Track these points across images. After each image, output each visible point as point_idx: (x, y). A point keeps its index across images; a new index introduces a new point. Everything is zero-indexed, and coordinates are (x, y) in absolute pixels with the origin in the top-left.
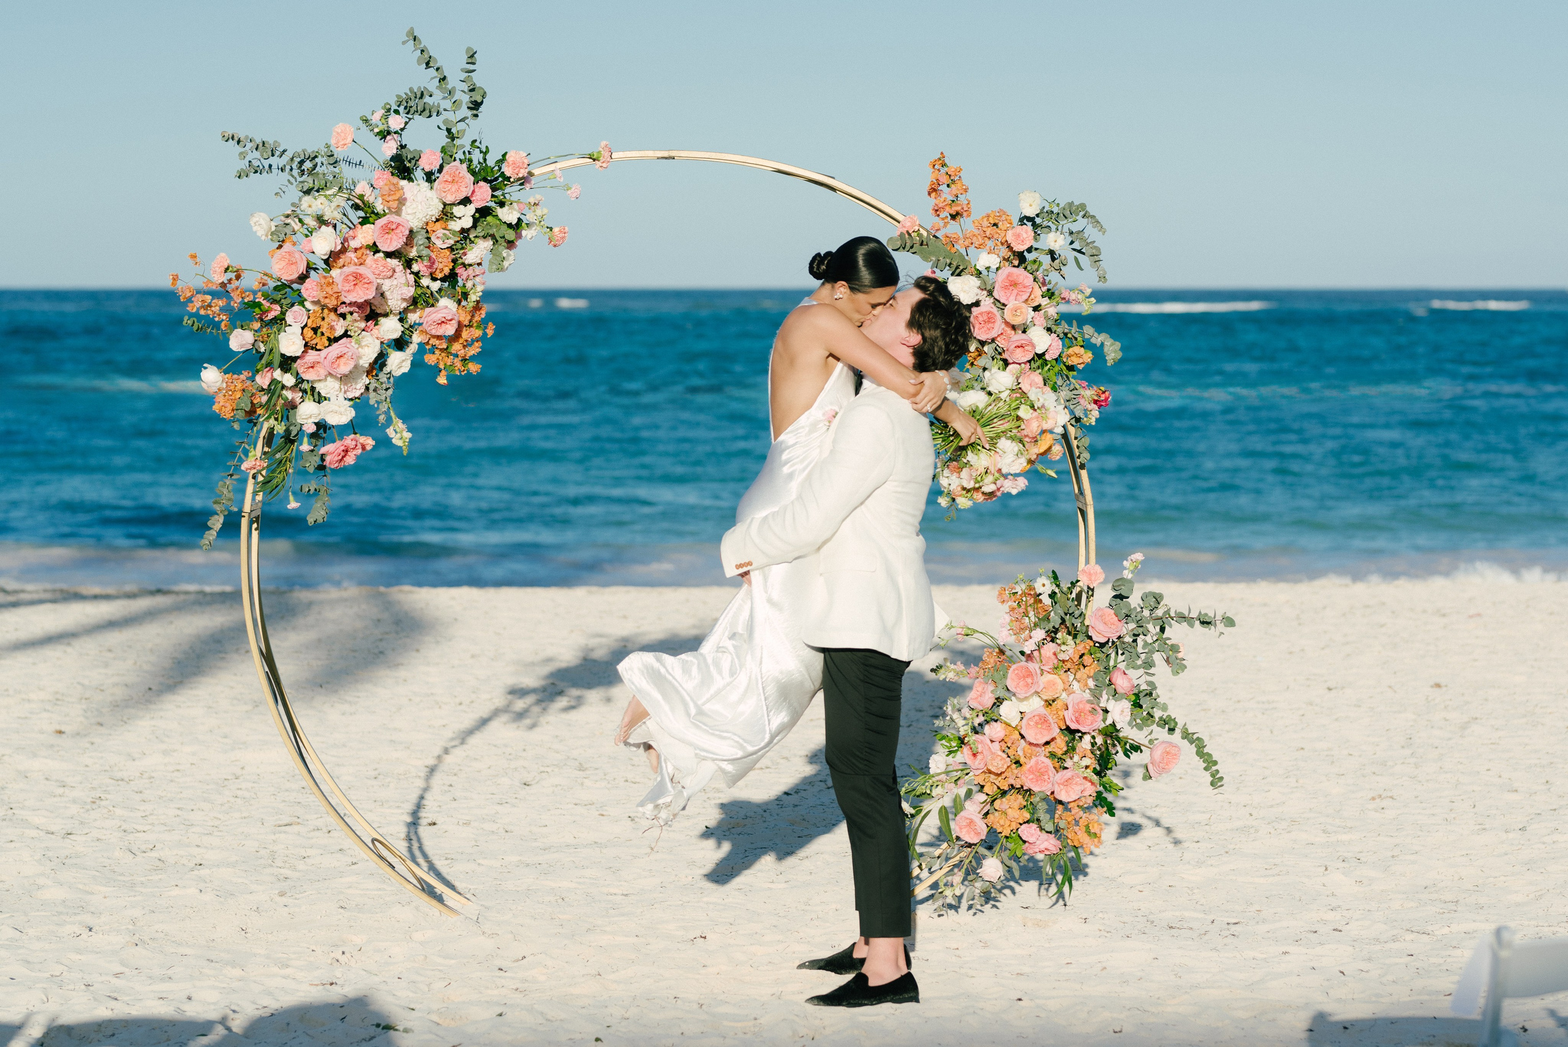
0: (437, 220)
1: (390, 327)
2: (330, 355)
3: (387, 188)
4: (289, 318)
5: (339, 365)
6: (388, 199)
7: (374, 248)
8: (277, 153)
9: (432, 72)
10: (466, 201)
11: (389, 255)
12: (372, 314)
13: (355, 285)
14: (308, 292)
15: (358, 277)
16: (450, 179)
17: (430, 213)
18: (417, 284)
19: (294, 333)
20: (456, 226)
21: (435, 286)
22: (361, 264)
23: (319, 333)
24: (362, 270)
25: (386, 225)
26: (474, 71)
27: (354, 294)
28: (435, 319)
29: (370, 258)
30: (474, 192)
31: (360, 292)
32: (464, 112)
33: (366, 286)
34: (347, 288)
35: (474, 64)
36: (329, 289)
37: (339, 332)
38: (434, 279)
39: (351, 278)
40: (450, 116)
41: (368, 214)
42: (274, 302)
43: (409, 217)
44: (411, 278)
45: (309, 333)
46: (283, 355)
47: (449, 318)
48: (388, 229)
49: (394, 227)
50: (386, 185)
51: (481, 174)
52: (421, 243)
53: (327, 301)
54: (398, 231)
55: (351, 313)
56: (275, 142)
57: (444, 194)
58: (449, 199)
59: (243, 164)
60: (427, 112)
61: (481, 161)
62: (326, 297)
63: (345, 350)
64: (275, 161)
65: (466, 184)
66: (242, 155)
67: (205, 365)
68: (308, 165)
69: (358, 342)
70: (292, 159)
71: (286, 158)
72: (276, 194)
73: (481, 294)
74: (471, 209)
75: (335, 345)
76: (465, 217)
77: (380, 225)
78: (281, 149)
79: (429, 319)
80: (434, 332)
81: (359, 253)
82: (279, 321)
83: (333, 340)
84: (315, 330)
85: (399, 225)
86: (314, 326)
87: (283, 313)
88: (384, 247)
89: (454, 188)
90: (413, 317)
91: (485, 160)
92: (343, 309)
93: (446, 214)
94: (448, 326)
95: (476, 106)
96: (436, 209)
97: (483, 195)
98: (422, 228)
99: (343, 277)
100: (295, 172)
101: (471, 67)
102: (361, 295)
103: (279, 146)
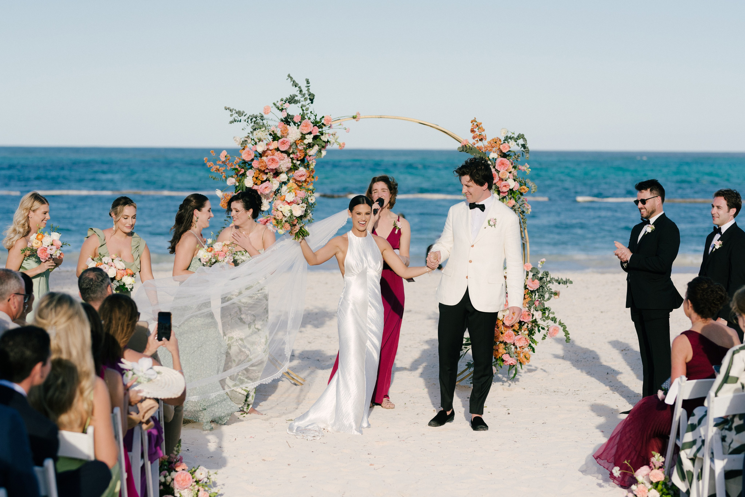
0: (300, 140)
1: (283, 177)
2: (263, 187)
3: (283, 128)
4: (248, 173)
5: (265, 191)
6: (284, 132)
7: (278, 149)
8: (244, 115)
9: (297, 88)
10: (310, 133)
11: (282, 152)
12: (277, 173)
13: (272, 162)
14: (254, 165)
15: (273, 160)
16: (305, 125)
17: (297, 137)
18: (292, 162)
19: (250, 179)
20: (306, 142)
21: (299, 163)
22: (273, 155)
23: (258, 179)
24: (274, 157)
25: (283, 141)
26: (309, 86)
27: (272, 166)
28: (299, 175)
29: (277, 153)
30: (313, 130)
31: (274, 165)
32: (309, 101)
33: (276, 163)
34: (269, 164)
35: (309, 84)
36: (262, 164)
37: (265, 179)
38: (298, 160)
39: (271, 160)
40: (304, 103)
41: (275, 138)
42: (243, 168)
43: (290, 139)
44: (290, 160)
45: (255, 179)
46: (246, 187)
47: (303, 174)
48: (283, 143)
49: (285, 142)
50: (283, 127)
51: (316, 124)
52: (294, 148)
53: (261, 168)
54: (287, 144)
55: (270, 172)
56: (243, 111)
57: (302, 131)
58: (304, 132)
59: (232, 119)
60: (296, 102)
61: (315, 119)
62: (261, 167)
63: (268, 185)
64: (243, 118)
65: (311, 128)
66: (231, 115)
67: (217, 189)
68: (254, 119)
69: (272, 183)
70: (249, 118)
71: (246, 117)
72: (243, 129)
73: (314, 166)
74: (312, 136)
75: (264, 183)
76: (309, 139)
77: (280, 142)
78: (245, 114)
79: (296, 174)
80: (298, 179)
81: (272, 151)
82: (244, 175)
83: (262, 182)
84: (257, 178)
85: (287, 141)
86: (256, 177)
87: (245, 172)
88: (282, 149)
89: (306, 128)
90: (290, 174)
91: (316, 118)
92: (267, 171)
93: (303, 137)
94: (303, 177)
95: (312, 100)
96: (299, 136)
97: (316, 131)
98: (294, 143)
99: (268, 160)
100: (250, 122)
101: (309, 85)
102: (273, 166)
103: (244, 113)
